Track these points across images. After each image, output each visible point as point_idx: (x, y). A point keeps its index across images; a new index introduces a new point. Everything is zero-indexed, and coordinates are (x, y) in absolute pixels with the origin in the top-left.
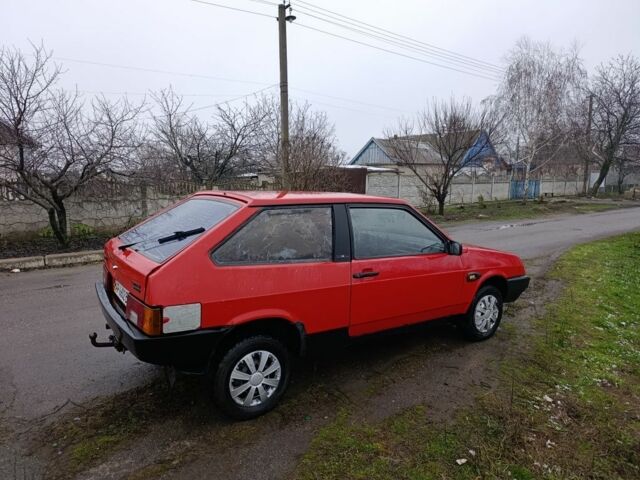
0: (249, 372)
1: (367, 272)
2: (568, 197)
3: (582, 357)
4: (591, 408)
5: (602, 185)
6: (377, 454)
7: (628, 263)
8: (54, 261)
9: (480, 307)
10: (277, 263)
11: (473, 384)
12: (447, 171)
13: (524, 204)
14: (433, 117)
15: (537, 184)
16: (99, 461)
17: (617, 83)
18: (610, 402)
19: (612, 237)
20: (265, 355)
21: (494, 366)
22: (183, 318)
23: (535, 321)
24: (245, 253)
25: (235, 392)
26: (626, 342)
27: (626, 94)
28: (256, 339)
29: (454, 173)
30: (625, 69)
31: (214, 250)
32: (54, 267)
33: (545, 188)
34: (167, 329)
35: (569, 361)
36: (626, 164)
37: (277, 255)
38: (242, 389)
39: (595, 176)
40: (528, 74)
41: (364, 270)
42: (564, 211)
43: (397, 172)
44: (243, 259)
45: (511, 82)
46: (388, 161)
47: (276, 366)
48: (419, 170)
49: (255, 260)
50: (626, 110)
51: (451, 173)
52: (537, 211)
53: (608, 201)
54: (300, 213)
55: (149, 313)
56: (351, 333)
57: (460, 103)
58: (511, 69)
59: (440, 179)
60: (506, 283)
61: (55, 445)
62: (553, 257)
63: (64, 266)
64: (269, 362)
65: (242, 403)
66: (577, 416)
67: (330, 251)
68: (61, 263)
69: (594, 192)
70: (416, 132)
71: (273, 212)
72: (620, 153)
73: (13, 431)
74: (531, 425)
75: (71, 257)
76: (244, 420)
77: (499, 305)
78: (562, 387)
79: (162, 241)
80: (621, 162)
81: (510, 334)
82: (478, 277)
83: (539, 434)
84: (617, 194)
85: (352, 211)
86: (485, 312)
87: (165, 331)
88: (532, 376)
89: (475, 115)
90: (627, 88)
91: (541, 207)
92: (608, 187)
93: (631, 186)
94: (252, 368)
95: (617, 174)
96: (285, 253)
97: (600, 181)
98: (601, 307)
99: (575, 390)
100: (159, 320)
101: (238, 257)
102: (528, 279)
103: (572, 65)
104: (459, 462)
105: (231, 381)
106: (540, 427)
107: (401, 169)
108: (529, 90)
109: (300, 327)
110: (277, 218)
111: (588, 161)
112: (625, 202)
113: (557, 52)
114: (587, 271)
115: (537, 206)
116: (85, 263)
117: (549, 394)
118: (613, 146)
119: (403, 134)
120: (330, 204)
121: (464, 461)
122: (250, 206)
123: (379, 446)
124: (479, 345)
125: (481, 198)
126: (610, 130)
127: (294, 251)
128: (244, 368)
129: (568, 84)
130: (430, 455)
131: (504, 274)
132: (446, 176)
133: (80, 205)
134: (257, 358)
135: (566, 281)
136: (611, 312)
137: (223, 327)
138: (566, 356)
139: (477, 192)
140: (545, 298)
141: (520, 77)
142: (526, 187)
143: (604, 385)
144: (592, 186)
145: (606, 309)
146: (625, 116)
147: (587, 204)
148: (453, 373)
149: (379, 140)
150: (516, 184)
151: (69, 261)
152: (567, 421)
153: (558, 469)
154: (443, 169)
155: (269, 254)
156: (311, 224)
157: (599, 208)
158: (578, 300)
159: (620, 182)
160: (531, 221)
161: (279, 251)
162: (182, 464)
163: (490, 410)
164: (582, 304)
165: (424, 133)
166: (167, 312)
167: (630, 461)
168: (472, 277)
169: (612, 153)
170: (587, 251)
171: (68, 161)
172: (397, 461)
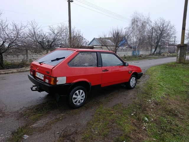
0: (77, 96)
1: (106, 70)
2: (147, 55)
3: (156, 92)
4: (160, 102)
5: (155, 52)
6: (112, 114)
7: (164, 71)
8: (2, 72)
9: (131, 80)
10: (84, 67)
11: (132, 98)
12: (116, 47)
13: (136, 57)
14: (112, 32)
15: (139, 52)
16: (39, 120)
17: (159, 24)
18: (164, 101)
19: (160, 65)
20: (81, 91)
21: (136, 94)
22: (62, 80)
23: (144, 84)
24: (76, 64)
25: (74, 101)
26: (166, 88)
27: (161, 28)
28: (79, 87)
29: (118, 48)
30: (161, 21)
31: (68, 63)
32: (2, 74)
33: (141, 53)
34: (58, 83)
35: (153, 93)
36: (161, 47)
37: (84, 65)
38: (76, 100)
39: (154, 50)
40: (137, 21)
41: (105, 69)
42: (146, 59)
43: (101, 48)
44: (76, 65)
45: (133, 23)
46: (99, 45)
47: (84, 94)
48: (108, 47)
49: (79, 66)
50: (161, 32)
51: (117, 48)
52: (140, 59)
53: (157, 56)
54: (89, 54)
55: (53, 79)
56: (102, 86)
57: (120, 28)
58: (132, 20)
59: (114, 50)
60: (138, 74)
61: (24, 117)
62: (146, 70)
63: (5, 74)
64: (82, 93)
65: (75, 104)
66: (157, 104)
67: (96, 64)
68: (4, 73)
69: (153, 54)
70: (107, 37)
71: (82, 53)
72: (160, 44)
73: (10, 115)
74: (147, 106)
75: (7, 71)
76: (76, 109)
77: (136, 80)
78: (153, 98)
79: (52, 61)
80: (160, 46)
81: (138, 87)
82: (131, 72)
83: (149, 108)
84: (159, 55)
85: (101, 54)
86: (133, 81)
87: (57, 84)
88: (145, 96)
89: (123, 32)
90: (162, 26)
91: (140, 58)
92: (157, 53)
93: (162, 53)
94: (78, 94)
95: (159, 49)
96: (86, 64)
97: (155, 51)
98: (159, 81)
99: (156, 99)
100: (56, 81)
101: (75, 65)
102: (142, 73)
103: (148, 19)
104: (132, 114)
105: (73, 98)
106: (149, 107)
107: (102, 47)
108: (137, 26)
109: (90, 84)
110: (83, 55)
111: (152, 46)
112: (161, 57)
113: (144, 16)
114: (154, 73)
115: (139, 58)
116: (12, 73)
117: (150, 100)
118: (158, 42)
119: (104, 37)
120: (96, 52)
121: (133, 114)
122: (77, 52)
123: (112, 112)
124: (131, 90)
125: (125, 55)
126: (157, 37)
127: (88, 64)
128: (76, 94)
129: (147, 25)
130: (125, 113)
131: (137, 72)
132: (116, 49)
133: (6, 56)
134: (79, 92)
135: (150, 75)
136: (162, 82)
137: (71, 83)
138: (152, 92)
139: (123, 54)
140: (145, 79)
141: (135, 22)
142: (136, 53)
143: (162, 98)
144: (153, 53)
145: (160, 81)
146: (161, 34)
147: (152, 57)
148: (126, 96)
149: (96, 39)
150: (133, 52)
151: (7, 72)
152: (155, 105)
153: (155, 115)
154: (115, 47)
155: (82, 65)
156: (92, 57)
157: (155, 58)
158: (153, 79)
159: (160, 52)
160: (138, 61)
161: (84, 64)
162: (63, 119)
163: (137, 103)
164: (154, 80)
165: (109, 37)
166: (58, 79)
167: (170, 113)
168: (130, 72)
169: (158, 44)
170: (154, 68)
171: (4, 41)
172: (117, 115)
